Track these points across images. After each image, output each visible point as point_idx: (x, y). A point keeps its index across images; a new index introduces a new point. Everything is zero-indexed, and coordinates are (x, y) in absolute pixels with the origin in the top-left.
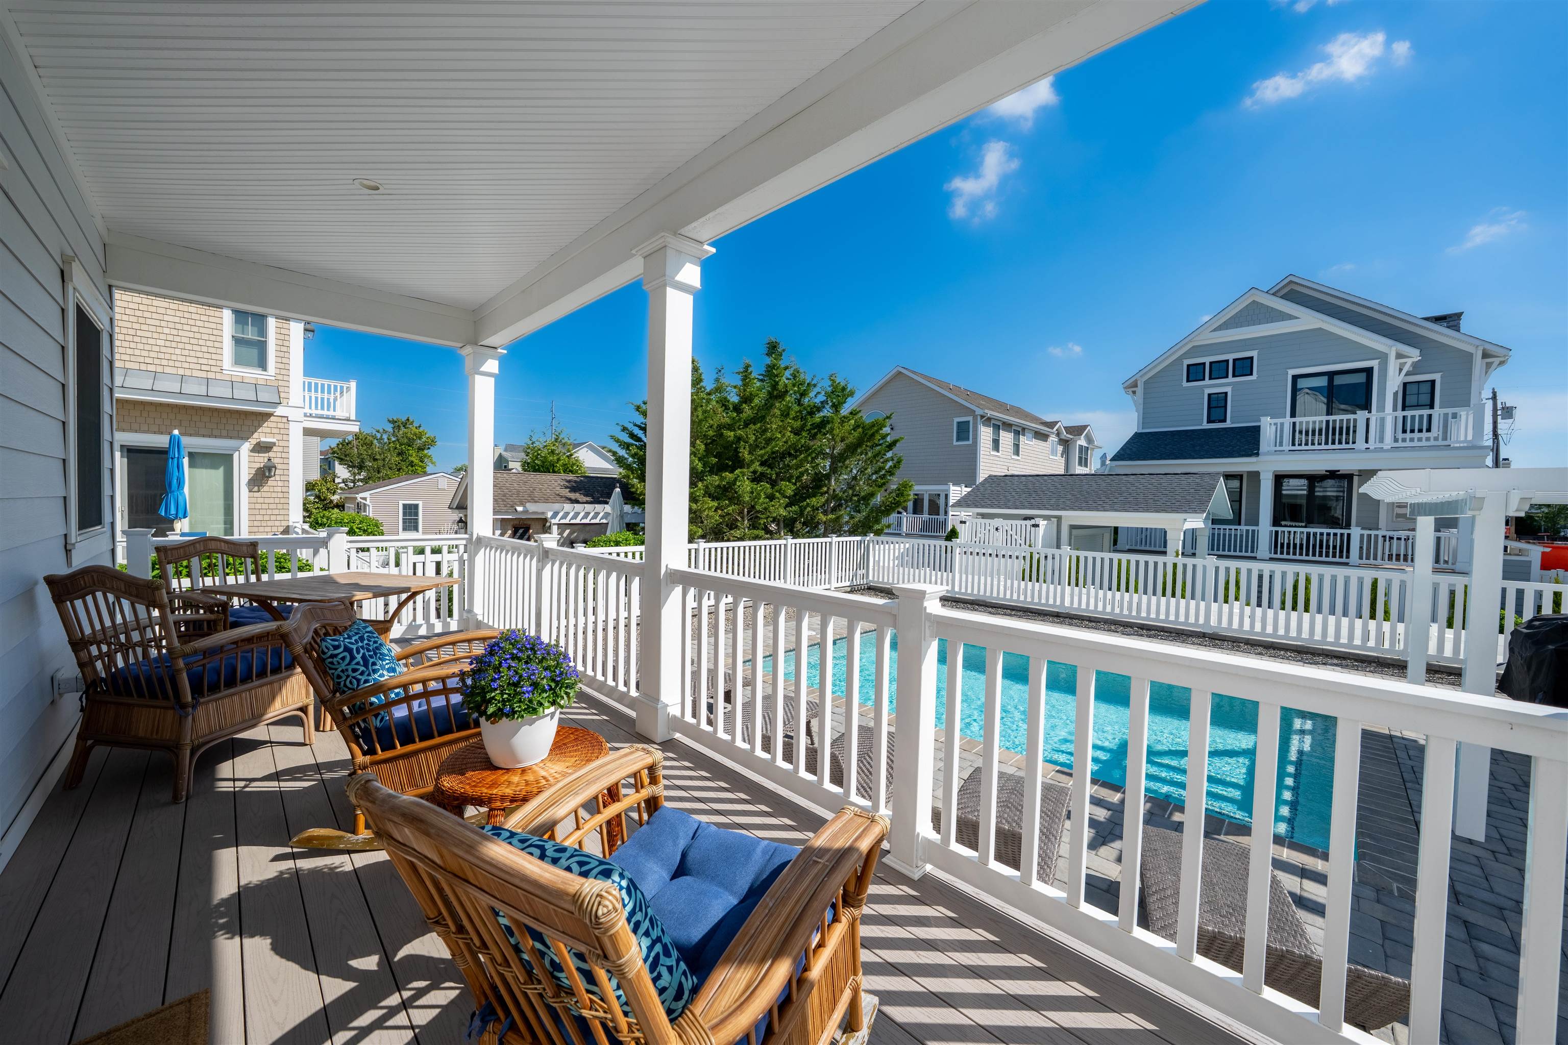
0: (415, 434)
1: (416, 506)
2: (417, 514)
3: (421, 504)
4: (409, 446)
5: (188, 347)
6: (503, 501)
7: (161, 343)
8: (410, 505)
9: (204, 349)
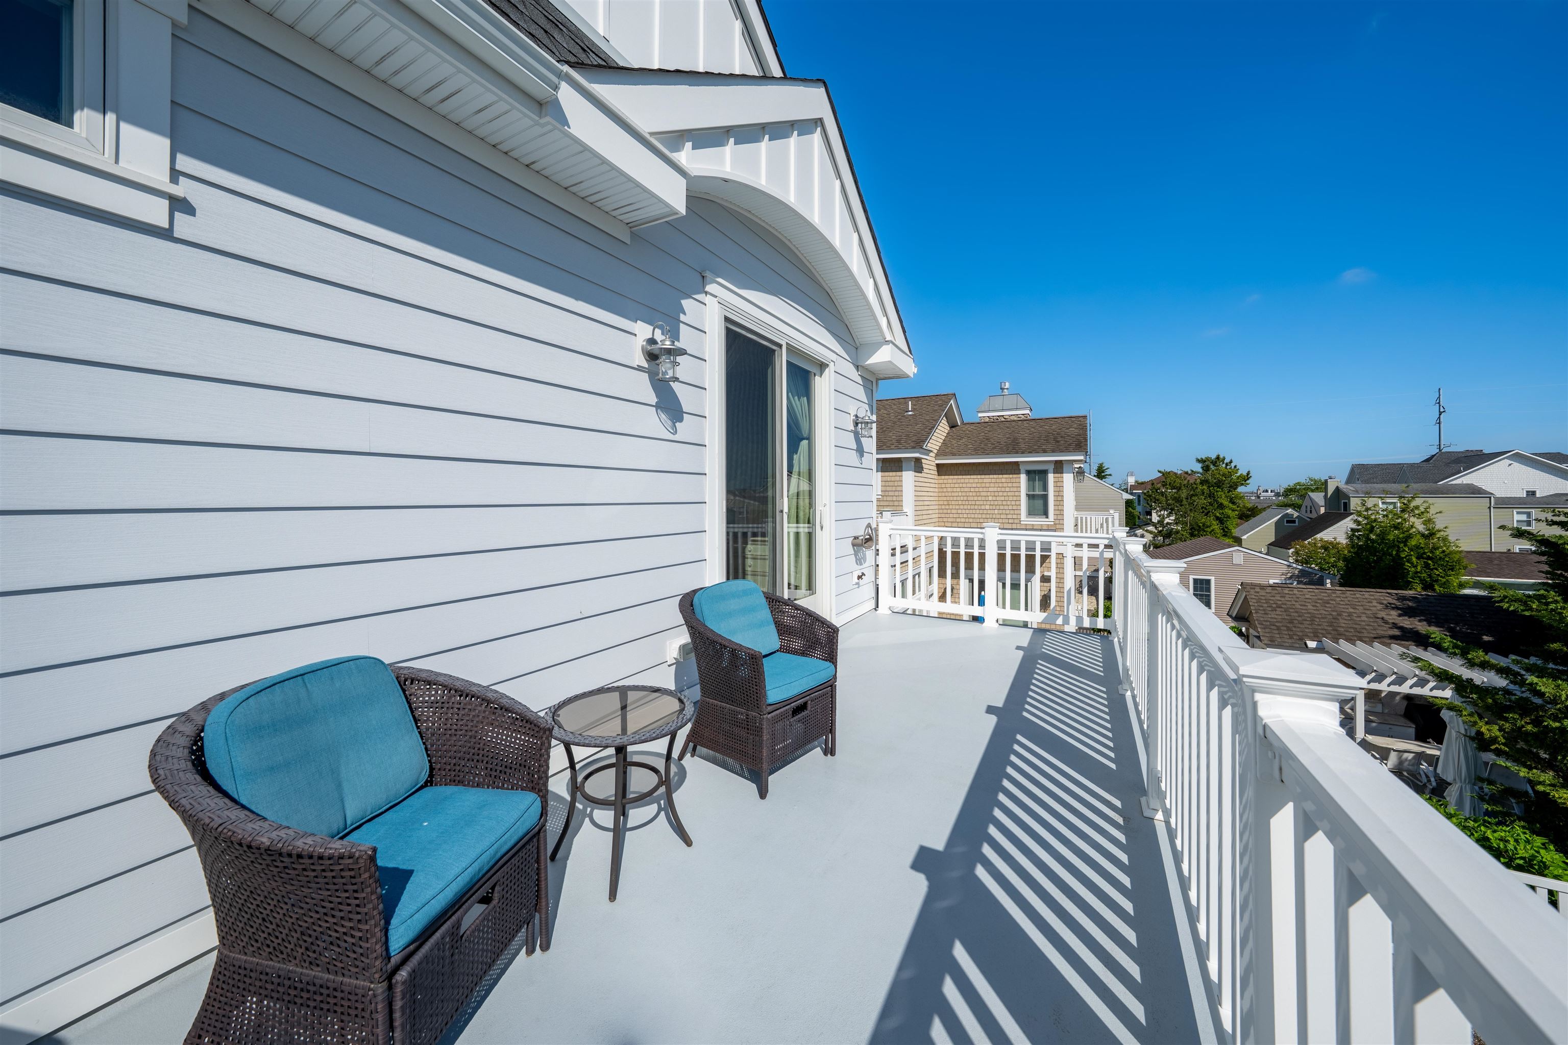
0: (1224, 475)
1: (1208, 582)
2: (1209, 590)
3: (1213, 579)
4: (1219, 487)
5: (1002, 507)
6: (1289, 629)
7: (987, 507)
8: (1201, 581)
9: (1010, 507)
